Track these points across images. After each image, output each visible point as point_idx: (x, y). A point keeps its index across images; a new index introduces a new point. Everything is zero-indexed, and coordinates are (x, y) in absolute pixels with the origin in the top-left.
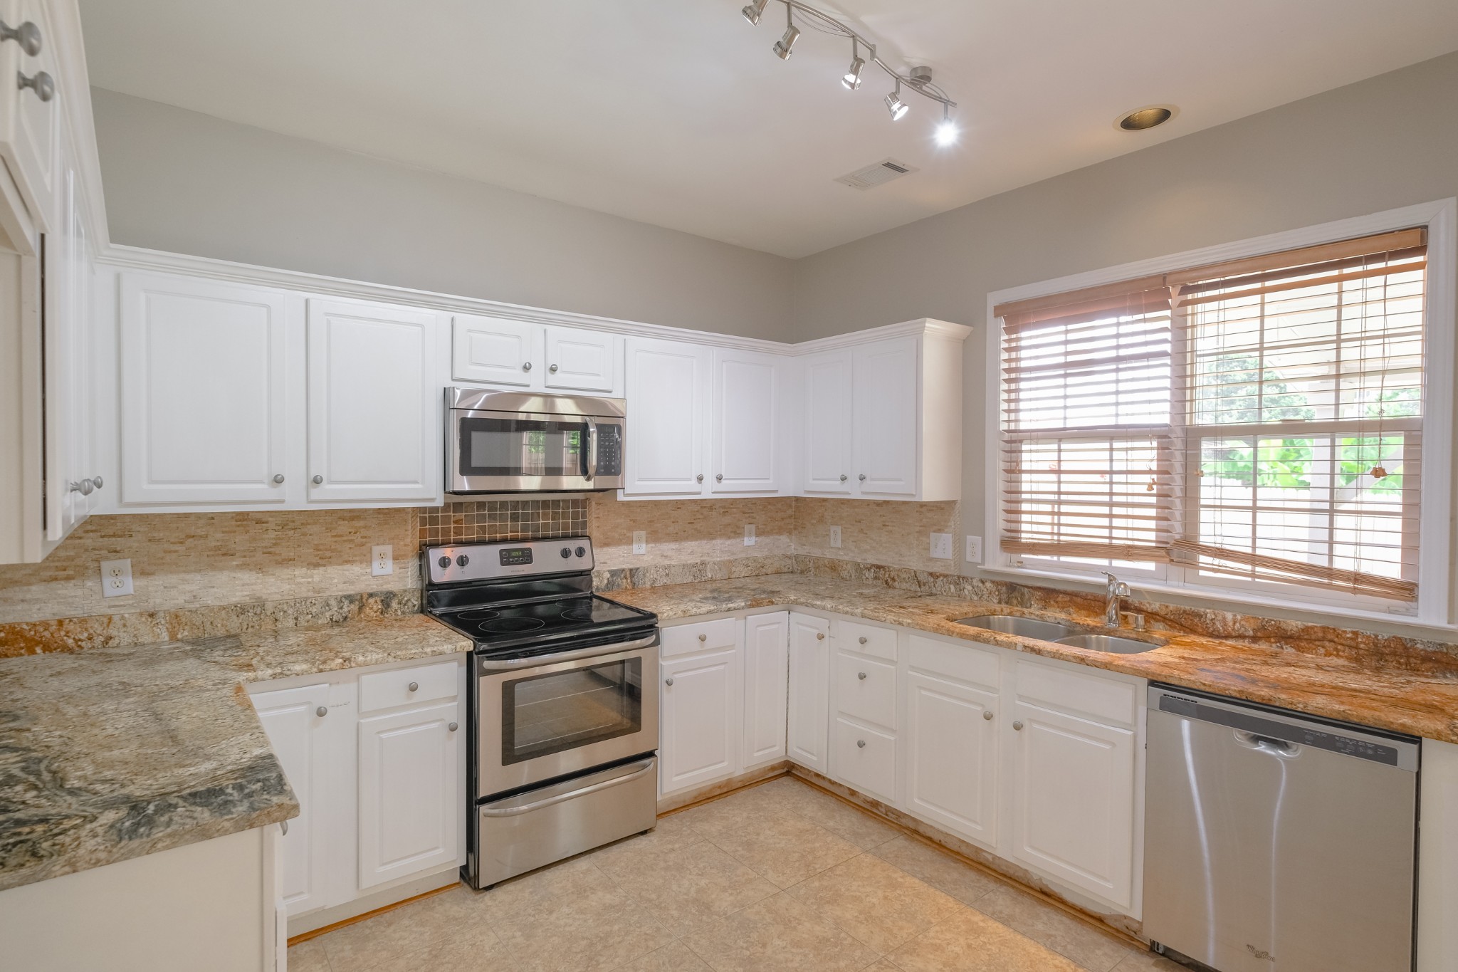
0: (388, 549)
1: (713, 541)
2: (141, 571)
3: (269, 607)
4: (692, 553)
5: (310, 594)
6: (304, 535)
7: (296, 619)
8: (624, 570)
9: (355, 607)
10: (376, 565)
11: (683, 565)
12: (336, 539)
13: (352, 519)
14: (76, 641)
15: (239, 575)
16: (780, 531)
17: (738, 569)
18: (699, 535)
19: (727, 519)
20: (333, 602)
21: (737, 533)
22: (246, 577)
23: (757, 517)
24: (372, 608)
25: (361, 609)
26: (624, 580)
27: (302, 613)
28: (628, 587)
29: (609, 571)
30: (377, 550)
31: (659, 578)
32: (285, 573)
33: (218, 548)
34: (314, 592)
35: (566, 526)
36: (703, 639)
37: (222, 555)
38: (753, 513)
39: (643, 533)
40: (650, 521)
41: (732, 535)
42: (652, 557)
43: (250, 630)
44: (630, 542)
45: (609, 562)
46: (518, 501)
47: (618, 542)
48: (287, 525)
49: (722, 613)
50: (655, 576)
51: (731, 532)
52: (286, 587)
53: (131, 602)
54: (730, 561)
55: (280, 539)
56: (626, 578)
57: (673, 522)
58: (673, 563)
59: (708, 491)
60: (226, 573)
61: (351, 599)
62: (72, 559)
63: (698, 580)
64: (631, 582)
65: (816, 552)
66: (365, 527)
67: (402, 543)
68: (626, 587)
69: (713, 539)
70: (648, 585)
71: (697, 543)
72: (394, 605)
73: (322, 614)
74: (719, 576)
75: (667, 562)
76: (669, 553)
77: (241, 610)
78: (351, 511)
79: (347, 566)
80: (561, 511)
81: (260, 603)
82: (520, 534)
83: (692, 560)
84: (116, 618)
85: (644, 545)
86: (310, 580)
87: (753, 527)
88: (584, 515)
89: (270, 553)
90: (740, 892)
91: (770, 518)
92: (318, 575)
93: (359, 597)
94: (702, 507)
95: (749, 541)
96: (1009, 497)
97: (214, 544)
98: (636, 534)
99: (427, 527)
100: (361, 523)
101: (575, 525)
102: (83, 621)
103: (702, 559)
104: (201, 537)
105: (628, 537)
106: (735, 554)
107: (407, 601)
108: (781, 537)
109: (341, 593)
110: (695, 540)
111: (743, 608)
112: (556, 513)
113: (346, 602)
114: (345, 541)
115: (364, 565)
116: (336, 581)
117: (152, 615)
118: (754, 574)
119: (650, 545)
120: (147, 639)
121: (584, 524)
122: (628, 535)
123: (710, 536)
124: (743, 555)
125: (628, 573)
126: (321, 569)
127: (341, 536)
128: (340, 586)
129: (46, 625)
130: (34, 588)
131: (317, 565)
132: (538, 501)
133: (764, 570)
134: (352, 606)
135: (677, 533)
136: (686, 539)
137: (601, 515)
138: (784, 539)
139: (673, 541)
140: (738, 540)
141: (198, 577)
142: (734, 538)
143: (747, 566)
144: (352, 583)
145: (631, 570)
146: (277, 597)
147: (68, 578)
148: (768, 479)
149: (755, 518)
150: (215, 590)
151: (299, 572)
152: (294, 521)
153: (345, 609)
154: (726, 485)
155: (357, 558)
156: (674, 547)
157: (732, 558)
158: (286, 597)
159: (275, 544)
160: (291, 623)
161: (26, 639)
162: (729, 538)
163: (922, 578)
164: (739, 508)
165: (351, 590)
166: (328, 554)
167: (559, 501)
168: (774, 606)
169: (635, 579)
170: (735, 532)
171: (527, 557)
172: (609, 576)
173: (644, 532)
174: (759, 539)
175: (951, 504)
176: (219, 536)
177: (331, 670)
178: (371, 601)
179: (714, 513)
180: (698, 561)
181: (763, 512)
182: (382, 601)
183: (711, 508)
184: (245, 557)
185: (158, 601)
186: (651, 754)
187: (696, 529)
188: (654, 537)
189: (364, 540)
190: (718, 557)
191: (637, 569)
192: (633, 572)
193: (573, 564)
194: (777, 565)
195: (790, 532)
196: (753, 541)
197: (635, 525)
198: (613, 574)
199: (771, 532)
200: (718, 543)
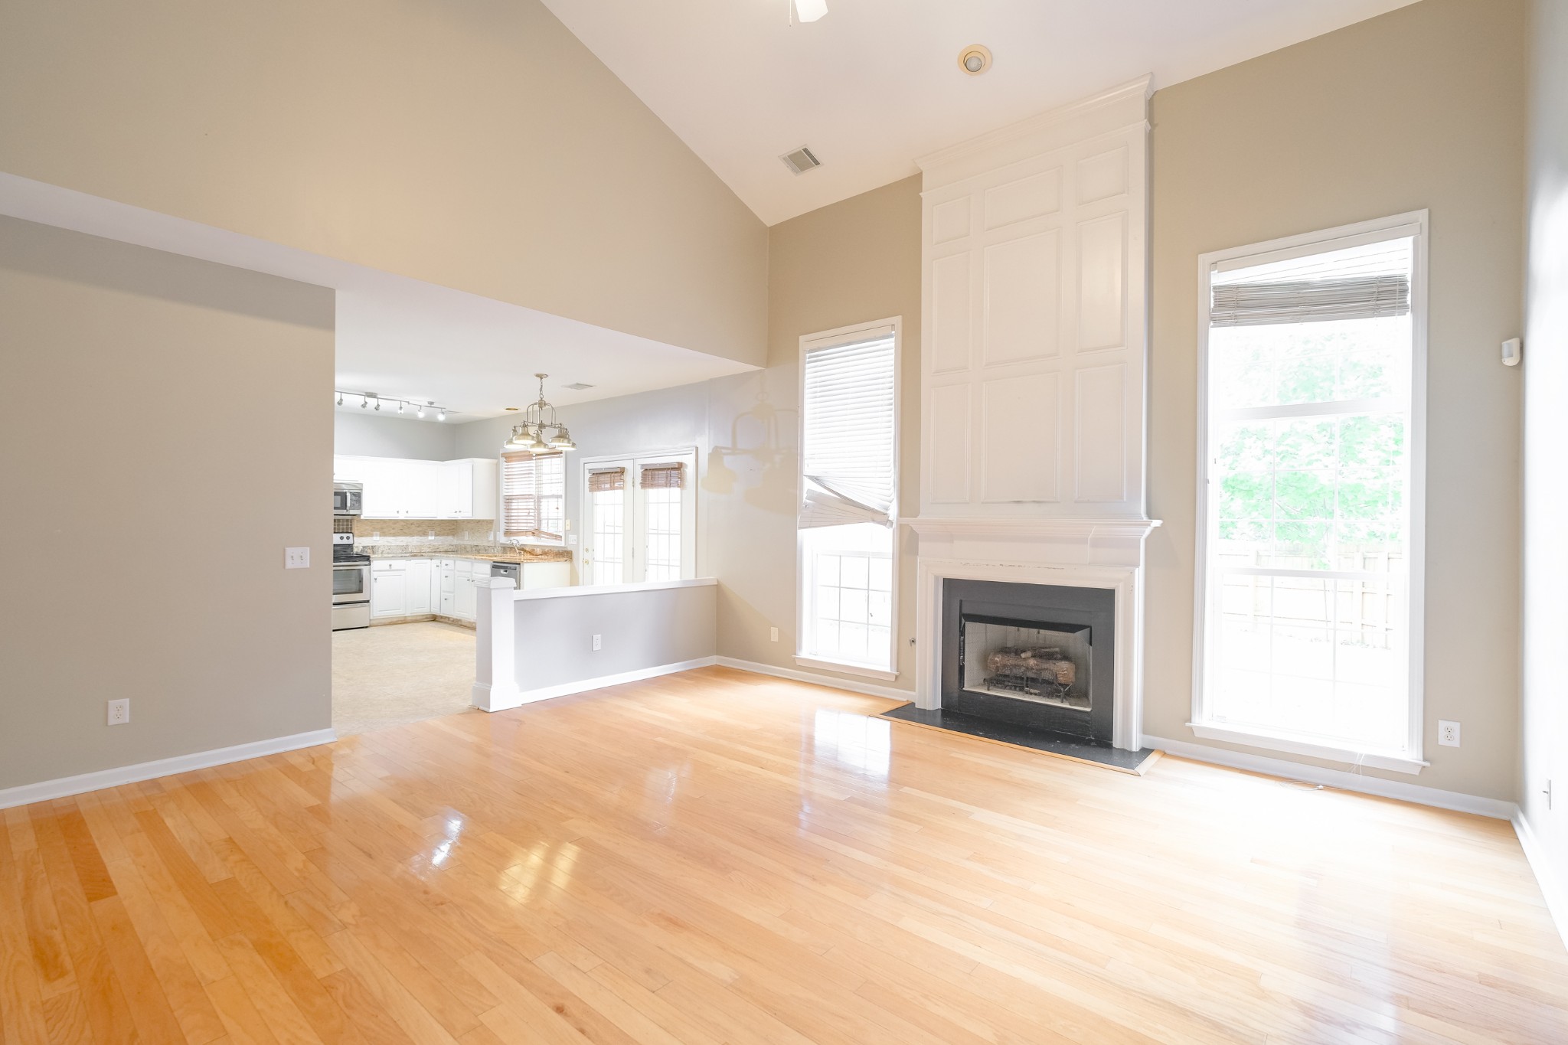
1: (413, 537)
4: (402, 541)
8: (368, 545)
11: (397, 546)
16: (448, 535)
17: (425, 547)
18: (405, 534)
19: (420, 529)
21: (425, 534)
29: (361, 545)
31: (376, 547)
35: (343, 529)
36: (390, 565)
38: (433, 526)
39: (378, 533)
40: (382, 528)
42: (383, 541)
44: (372, 535)
45: (361, 542)
47: (367, 536)
50: (383, 549)
51: (422, 533)
54: (421, 545)
56: (370, 549)
57: (393, 529)
58: (392, 544)
59: (402, 516)
64: (372, 550)
65: (462, 543)
68: (370, 552)
70: (380, 552)
71: (404, 537)
74: (415, 551)
75: (389, 544)
76: (391, 541)
83: (402, 544)
85: (378, 537)
87: (433, 531)
88: (351, 525)
91: (443, 528)
94: (406, 524)
95: (430, 538)
96: (507, 518)
98: (374, 533)
101: (347, 529)
103: (407, 544)
108: (448, 537)
118: (433, 551)
119: (381, 537)
121: (351, 528)
122: (371, 533)
123: (411, 535)
124: (429, 543)
133: (440, 548)
135: (394, 533)
136: (399, 536)
138: (450, 538)
139: (392, 536)
140: (426, 537)
142: (423, 536)
143: (430, 546)
145: (371, 546)
149: (435, 528)
156: (393, 539)
157: (422, 543)
162: (421, 536)
163: (487, 548)
164: (426, 524)
169: (374, 550)
172: (362, 548)
174: (437, 537)
175: (493, 520)
179: (415, 525)
181: (439, 525)
183: (412, 524)
186: (368, 602)
187: (403, 532)
188: (383, 534)
190: (415, 543)
192: (373, 547)
193: (345, 542)
194: (446, 548)
195: (453, 535)
196: (433, 538)
197: (375, 529)
198: (364, 547)
199: (443, 535)
200: (415, 538)
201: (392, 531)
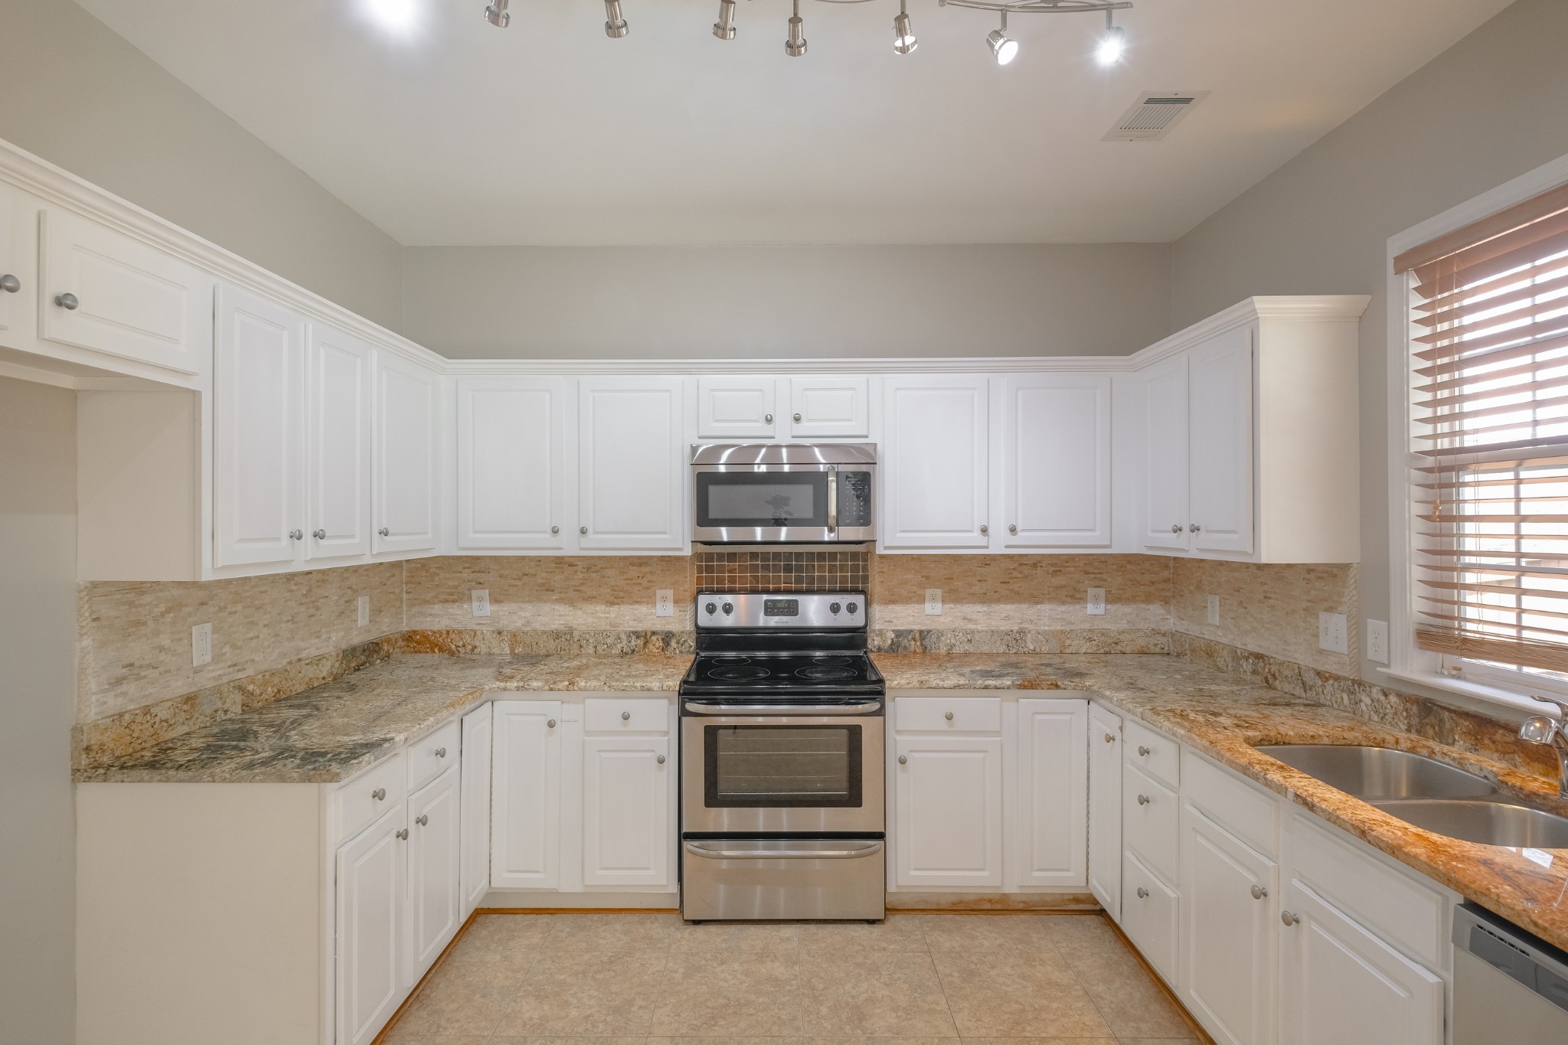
0: (670, 593)
1: (1039, 606)
2: (495, 600)
3: (576, 634)
4: (1007, 618)
5: (608, 627)
6: (603, 577)
7: (596, 647)
8: (912, 631)
9: (640, 642)
10: (659, 606)
11: (993, 632)
12: (628, 582)
13: (640, 565)
14: (457, 646)
15: (557, 607)
16: (1148, 599)
17: (1075, 642)
18: (1015, 597)
20: (623, 636)
21: (1075, 596)
22: (562, 609)
23: (1109, 580)
24: (654, 645)
25: (646, 643)
26: (913, 643)
27: (599, 643)
28: (918, 650)
29: (893, 631)
30: (660, 593)
31: (958, 643)
32: (590, 608)
33: (543, 584)
34: (611, 626)
35: (844, 580)
36: (949, 717)
37: (544, 591)
38: (1102, 573)
39: (939, 592)
40: (948, 579)
41: (1068, 599)
42: (950, 619)
43: (563, 652)
44: (922, 600)
45: (895, 621)
46: (791, 553)
47: (907, 600)
48: (591, 568)
50: (953, 641)
51: (1066, 596)
52: (590, 620)
53: (489, 622)
54: (1062, 632)
55: (585, 579)
56: (915, 640)
57: (979, 581)
58: (979, 628)
59: (998, 544)
60: (548, 605)
61: (637, 635)
62: (456, 587)
63: (1014, 651)
64: (922, 644)
65: (1194, 630)
66: (651, 573)
67: (681, 588)
68: (915, 650)
69: (1038, 603)
70: (943, 650)
71: (1013, 607)
72: (673, 644)
73: (615, 645)
74: (1045, 648)
75: (971, 626)
76: (974, 617)
77: (557, 635)
78: (639, 557)
79: (637, 606)
80: (838, 563)
81: (570, 631)
82: (793, 585)
83: (1005, 626)
84: (479, 633)
85: (940, 605)
86: (608, 615)
87: (1102, 592)
88: (865, 569)
89: (578, 591)
90: (911, 1019)
91: (1131, 581)
92: (614, 611)
93: (643, 634)
94: (1020, 564)
95: (1091, 609)
97: (540, 581)
98: (929, 592)
99: (704, 574)
100: (647, 569)
101: (854, 579)
102: (460, 632)
103: (1021, 626)
104: (532, 575)
105: (920, 595)
106: (1073, 624)
107: (684, 641)
108: (1151, 607)
109: (632, 629)
110: (1010, 603)
111: (1008, 688)
112: (832, 565)
113: (634, 637)
114: (634, 584)
115: (650, 606)
116: (627, 618)
117: (499, 633)
118: (1102, 651)
119: (947, 606)
120: (496, 651)
121: (865, 579)
122: (920, 592)
123: (1034, 599)
124: (1087, 626)
125: (917, 635)
126: (616, 606)
127: (632, 579)
128: (631, 623)
129: (440, 632)
130: (436, 606)
131: (612, 604)
132: (813, 554)
133: (1119, 648)
134: (639, 641)
135: (985, 594)
136: (999, 601)
137: (885, 570)
138: (1155, 610)
139: (979, 603)
140: (1077, 607)
141: (529, 607)
142: (1071, 603)
143: (1090, 640)
144: (640, 621)
145: (921, 632)
146: (584, 628)
147: (454, 601)
149: (1105, 580)
150: (541, 618)
151: (600, 608)
152: (595, 565)
153: (633, 643)
154: (1022, 538)
155: (644, 600)
156: (980, 610)
157: (1068, 628)
158: (590, 629)
159: (582, 584)
160: (591, 651)
161: (431, 643)
162: (1063, 603)
163: (1309, 678)
164: (1078, 566)
165: (640, 627)
166: (621, 594)
167: (836, 553)
168: (1060, 691)
169: (927, 642)
170: (1072, 597)
171: (792, 609)
172: (893, 636)
173: (940, 590)
174: (1112, 608)
175: (1345, 567)
176: (544, 575)
177: (559, 690)
178: (654, 638)
179: (1039, 571)
180: (1016, 628)
181: (1120, 573)
182: (663, 639)
183: (1035, 566)
184: (561, 593)
185: (505, 622)
186: (880, 836)
187: (1011, 590)
188: (953, 596)
189: (650, 584)
190: (1045, 625)
191: (929, 631)
192: (923, 635)
193: (845, 620)
194: (1141, 642)
195: (1166, 601)
196: (1101, 609)
197: (928, 581)
198: (899, 634)
199: (1132, 599)
200: (1046, 609)
201: (978, 588)
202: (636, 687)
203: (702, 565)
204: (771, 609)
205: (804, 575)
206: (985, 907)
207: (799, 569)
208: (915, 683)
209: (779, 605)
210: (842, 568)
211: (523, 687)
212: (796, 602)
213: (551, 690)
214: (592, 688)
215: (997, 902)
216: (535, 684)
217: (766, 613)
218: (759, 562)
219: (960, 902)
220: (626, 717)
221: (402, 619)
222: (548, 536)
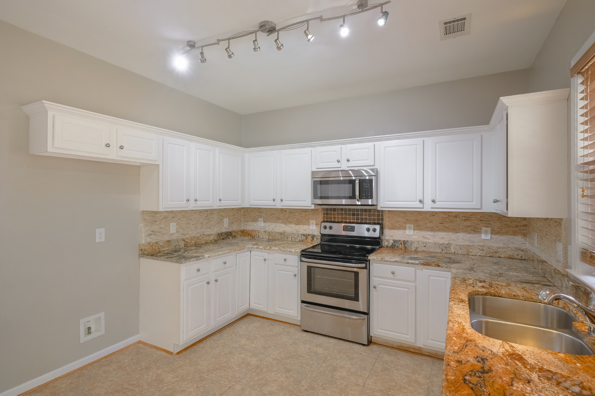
0: (314, 222)
1: (458, 234)
2: (265, 222)
3: (286, 233)
4: (442, 238)
5: (296, 232)
6: (294, 215)
7: (292, 238)
8: (400, 240)
9: (305, 238)
10: (311, 226)
11: (435, 243)
12: (301, 217)
13: (306, 212)
14: (255, 235)
15: (281, 225)
16: (515, 233)
17: (474, 251)
18: (446, 229)
19: (468, 223)
20: (300, 235)
21: (476, 230)
22: (283, 225)
23: (493, 224)
24: (309, 239)
25: (307, 238)
26: (400, 245)
27: (293, 237)
28: (403, 248)
29: (392, 240)
30: (311, 221)
31: (420, 247)
32: (291, 225)
33: (277, 217)
34: (297, 232)
35: (374, 220)
36: (394, 273)
37: (278, 219)
38: (489, 221)
39: (412, 226)
40: (416, 221)
41: (472, 232)
42: (417, 237)
43: (282, 239)
44: (405, 228)
45: (394, 236)
46: (355, 209)
47: (399, 228)
48: (291, 212)
49: (403, 264)
50: (417, 246)
51: (471, 230)
52: (290, 229)
53: (263, 228)
54: (468, 246)
55: (289, 216)
56: (401, 244)
57: (430, 222)
58: (430, 241)
59: (428, 207)
60: (279, 224)
61: (304, 235)
62: (254, 217)
63: (445, 252)
64: (404, 246)
65: (532, 249)
66: (309, 215)
67: (318, 220)
68: (401, 248)
69: (457, 233)
70: (413, 249)
71: (445, 233)
72: (315, 239)
73: (297, 238)
74: (460, 252)
75: (426, 240)
76: (428, 237)
77: (281, 234)
78: (305, 209)
79: (304, 226)
80: (372, 213)
81: (285, 233)
82: (355, 221)
83: (442, 241)
84: (260, 231)
85: (412, 231)
86: (296, 228)
87: (489, 229)
88: (382, 216)
89: (287, 220)
91: (505, 225)
92: (297, 227)
93: (306, 235)
94: (448, 216)
95: (485, 237)
97: (277, 216)
98: (408, 226)
99: (325, 216)
100: (308, 213)
101: (378, 219)
102: (255, 231)
103: (449, 242)
104: (274, 214)
105: (404, 227)
106: (475, 242)
107: (318, 238)
108: (516, 237)
109: (303, 233)
110: (444, 232)
111: (417, 264)
112: (370, 214)
113: (303, 236)
114: (303, 218)
115: (308, 226)
116: (301, 229)
117: (265, 232)
118: (489, 255)
119: (416, 232)
120: (264, 237)
121: (382, 219)
122: (404, 225)
123: (455, 231)
124: (482, 244)
125: (402, 242)
126: (298, 225)
127: (303, 217)
128: (303, 231)
129: (250, 230)
130: (250, 223)
131: (297, 224)
132: (362, 209)
133: (497, 255)
134: (304, 237)
135: (432, 227)
136: (439, 231)
137: (390, 216)
138: (519, 239)
139: (430, 231)
140: (477, 235)
141: (274, 224)
142: (473, 233)
143: (482, 250)
144: (305, 231)
145: (404, 241)
146: (288, 232)
147: (254, 221)
148: (472, 202)
149: (491, 224)
150: (277, 228)
151: (293, 226)
152: (292, 212)
153: (303, 238)
154: (438, 204)
155: (307, 223)
156: (430, 234)
157: (472, 244)
158: (290, 232)
159: (288, 217)
160: (290, 239)
161: (248, 234)
162: (470, 233)
164: (478, 218)
165: (305, 233)
166: (300, 221)
167: (371, 209)
168: (440, 268)
169: (406, 245)
170: (474, 231)
171: (353, 229)
172: (393, 242)
173: (413, 225)
174: (495, 237)
175: (561, 219)
176: (278, 214)
177: (267, 249)
178: (309, 237)
179: (458, 219)
180: (447, 242)
181: (499, 221)
182: (312, 237)
183: (456, 217)
184: (282, 220)
185: (267, 229)
187: (445, 227)
188: (418, 227)
189: (308, 218)
190: (461, 242)
191: (407, 241)
192: (405, 242)
193: (371, 234)
194: (510, 253)
195: (525, 235)
196: (489, 237)
197: (408, 221)
198: (395, 241)
199: (506, 233)
200: (461, 235)
201: (429, 225)
202: (287, 251)
203: (325, 213)
204: (345, 229)
205: (360, 217)
206: (411, 351)
207: (358, 215)
208: (379, 258)
209: (348, 227)
210: (374, 215)
211: (258, 248)
212: (354, 227)
213: (265, 249)
214: (276, 250)
215: (417, 350)
216: (261, 247)
217: (344, 230)
218: (344, 212)
219: (401, 346)
220: (285, 260)
221: (241, 226)
222: (272, 201)
